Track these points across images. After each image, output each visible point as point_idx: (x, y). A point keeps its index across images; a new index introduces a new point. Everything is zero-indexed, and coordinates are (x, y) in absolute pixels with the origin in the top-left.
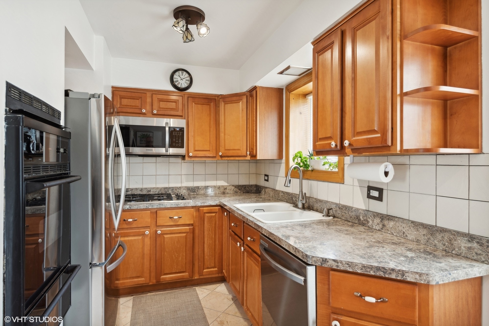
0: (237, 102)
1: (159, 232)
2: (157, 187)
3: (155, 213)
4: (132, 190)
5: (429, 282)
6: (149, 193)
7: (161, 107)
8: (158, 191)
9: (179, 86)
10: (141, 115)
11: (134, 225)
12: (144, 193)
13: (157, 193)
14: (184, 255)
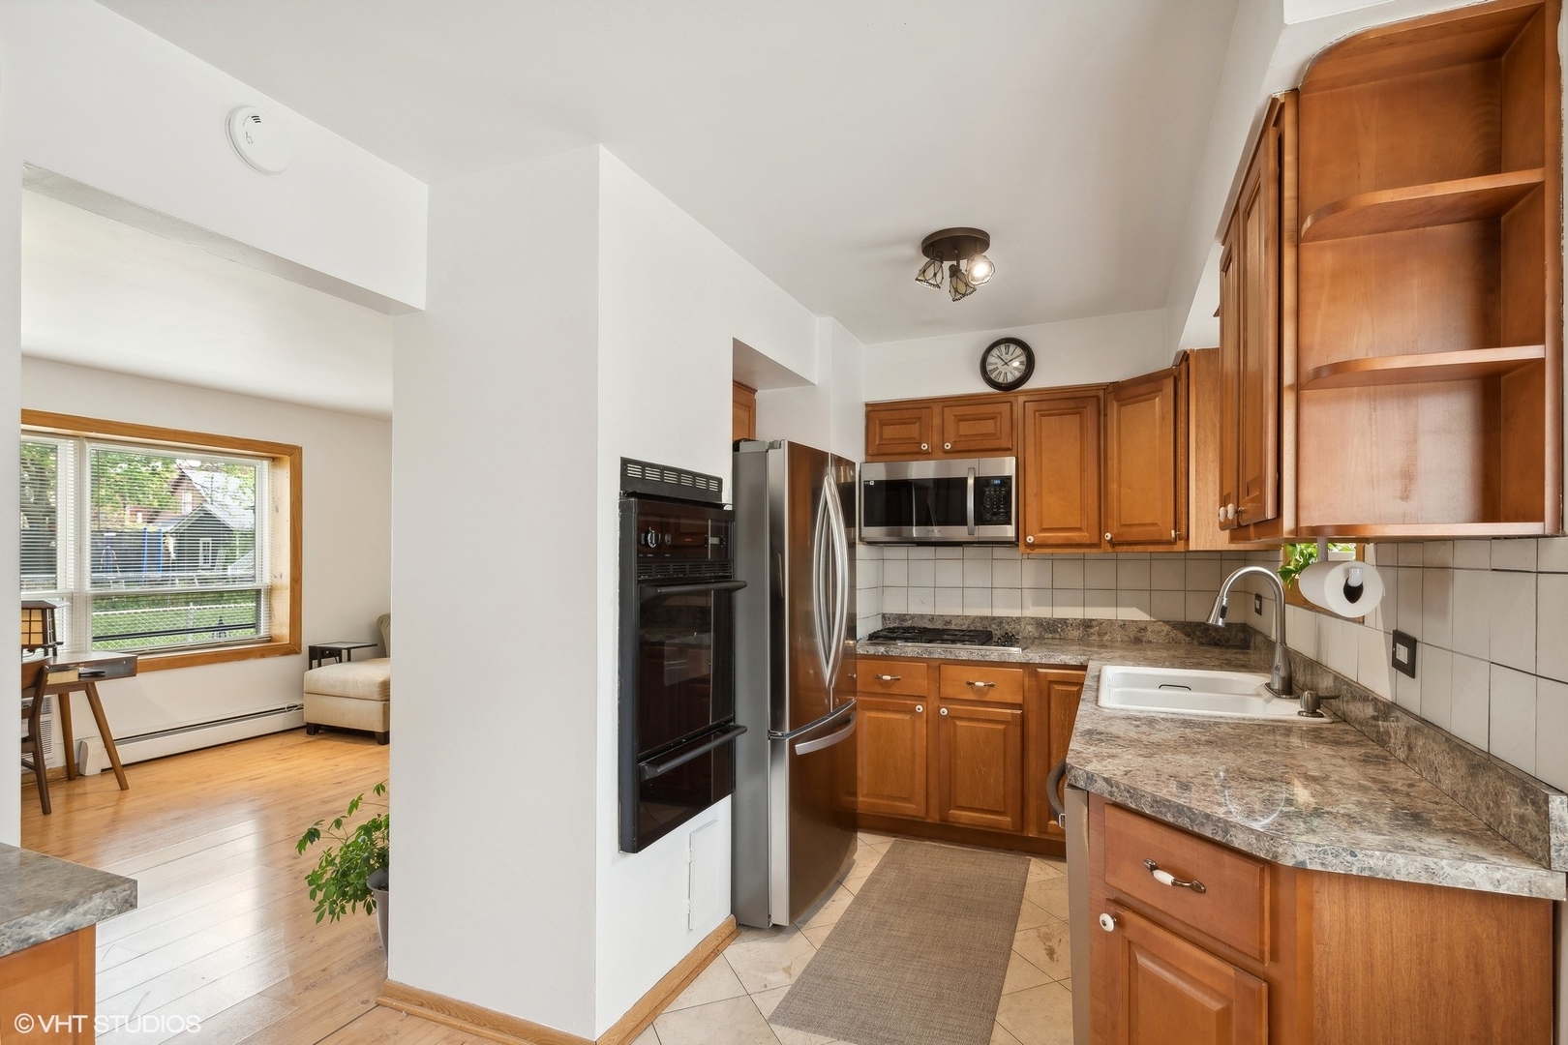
0: (1148, 396)
1: (944, 711)
2: (965, 614)
3: (936, 667)
4: (913, 617)
5: (1277, 857)
6: (948, 627)
7: (962, 432)
8: (967, 623)
9: (1001, 380)
10: (921, 456)
11: (895, 690)
12: (939, 625)
13: (964, 627)
14: (1001, 773)
